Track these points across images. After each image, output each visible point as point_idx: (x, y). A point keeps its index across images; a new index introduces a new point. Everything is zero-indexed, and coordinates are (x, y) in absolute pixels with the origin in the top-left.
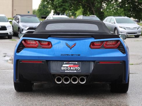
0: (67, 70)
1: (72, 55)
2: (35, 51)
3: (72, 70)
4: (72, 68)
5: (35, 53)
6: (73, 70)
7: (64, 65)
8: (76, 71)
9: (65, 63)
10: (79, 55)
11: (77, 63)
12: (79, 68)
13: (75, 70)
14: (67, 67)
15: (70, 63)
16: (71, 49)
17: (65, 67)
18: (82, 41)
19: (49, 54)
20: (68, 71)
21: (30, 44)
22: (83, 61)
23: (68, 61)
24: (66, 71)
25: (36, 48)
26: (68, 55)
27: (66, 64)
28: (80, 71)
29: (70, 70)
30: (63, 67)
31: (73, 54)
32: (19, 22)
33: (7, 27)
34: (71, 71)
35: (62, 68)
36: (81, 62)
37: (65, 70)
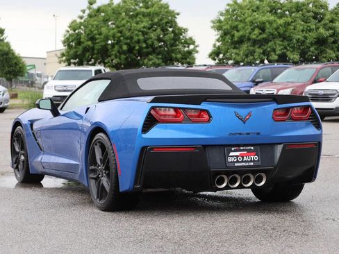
0: (238, 162)
1: (248, 134)
2: (180, 130)
3: (245, 161)
4: (245, 159)
5: (182, 133)
6: (248, 162)
7: (231, 154)
8: (252, 164)
9: (233, 149)
10: (258, 134)
11: (252, 148)
12: (256, 158)
13: (251, 161)
14: (237, 156)
15: (241, 148)
16: (244, 123)
17: (233, 156)
18: (259, 108)
19: (207, 134)
20: (240, 164)
21: (166, 115)
23: (238, 146)
24: (236, 164)
25: (180, 122)
26: (240, 134)
27: (235, 151)
28: (259, 163)
29: (242, 161)
30: (231, 156)
31: (248, 132)
34: (244, 164)
35: (230, 159)
36: (258, 147)
37: (234, 162)
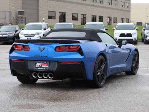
0: (39, 67)
3: (42, 68)
4: (42, 66)
6: (43, 68)
7: (37, 64)
10: (47, 56)
11: (46, 62)
12: (47, 67)
13: (45, 68)
14: (39, 65)
16: (41, 52)
17: (38, 65)
20: (40, 69)
22: (50, 61)
23: (41, 61)
24: (38, 69)
25: (20, 50)
26: (39, 56)
27: (39, 63)
28: (48, 69)
29: (41, 68)
31: (42, 55)
32: (145, 29)
33: (133, 34)
34: (42, 69)
35: (36, 66)
37: (38, 67)
